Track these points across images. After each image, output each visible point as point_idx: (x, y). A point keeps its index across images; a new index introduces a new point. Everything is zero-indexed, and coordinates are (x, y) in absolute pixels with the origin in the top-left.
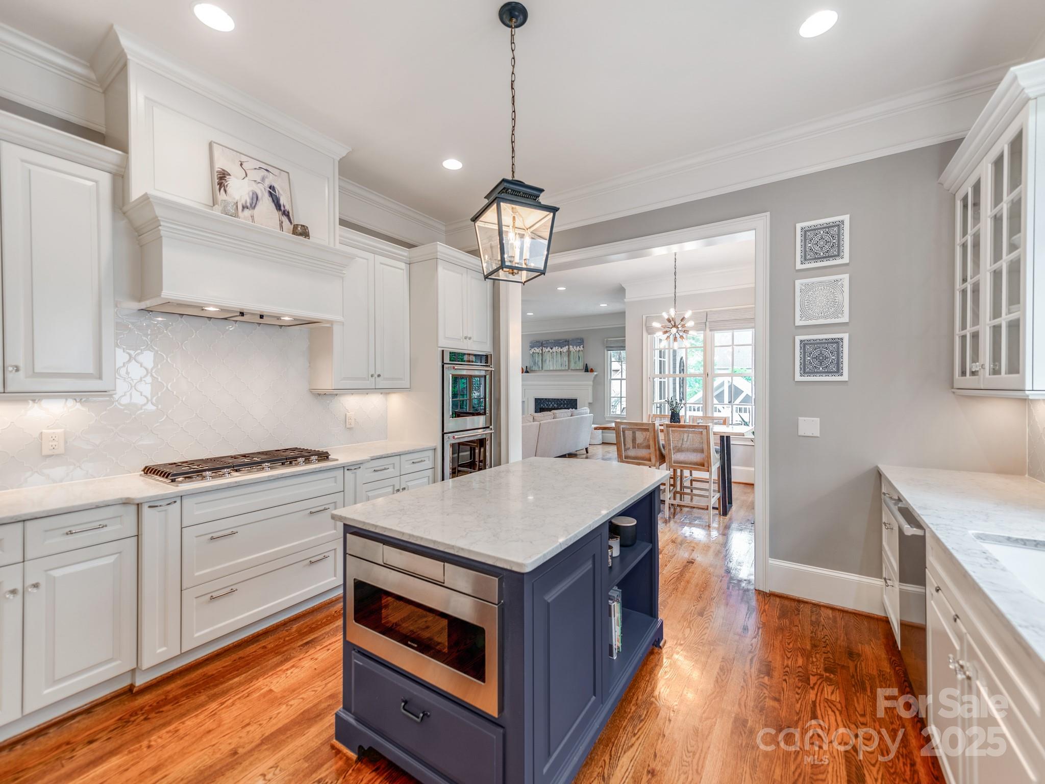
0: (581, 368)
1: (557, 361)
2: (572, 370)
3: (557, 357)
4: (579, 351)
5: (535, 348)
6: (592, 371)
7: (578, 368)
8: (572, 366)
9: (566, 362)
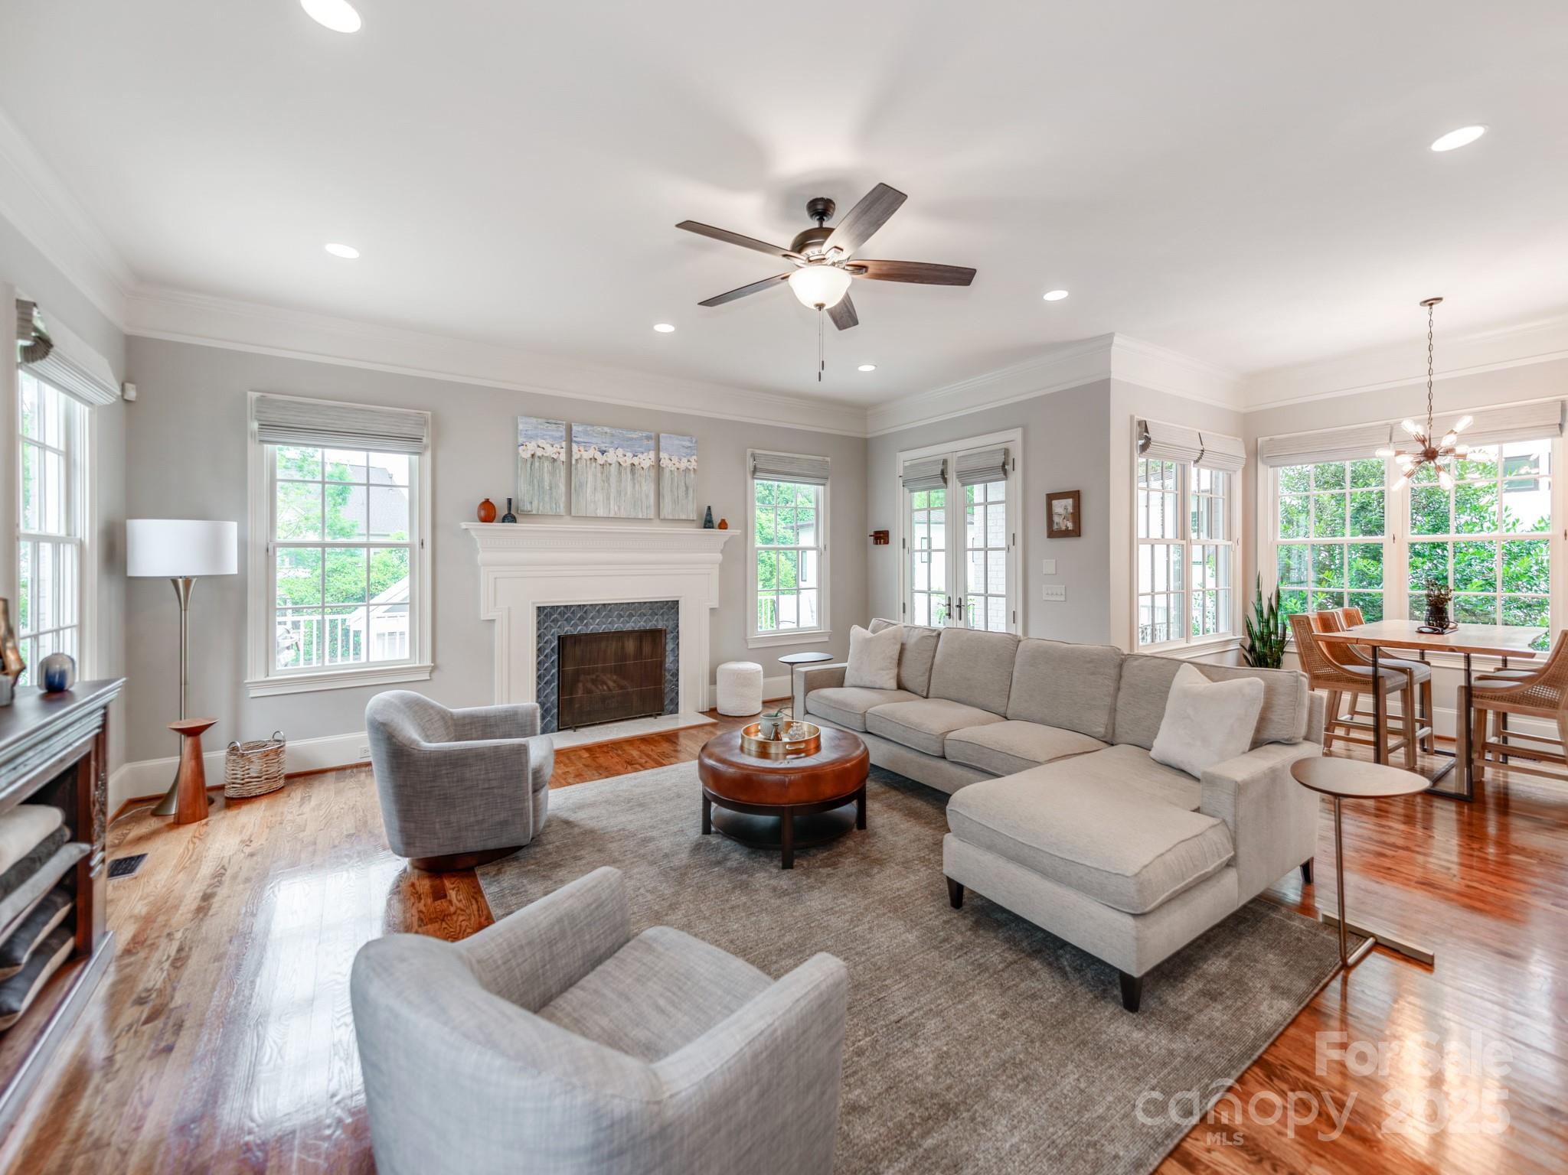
0: (693, 516)
1: (619, 493)
2: (665, 520)
3: (620, 481)
4: (687, 470)
5: (541, 443)
6: (723, 525)
7: (683, 517)
8: (667, 511)
9: (647, 496)
